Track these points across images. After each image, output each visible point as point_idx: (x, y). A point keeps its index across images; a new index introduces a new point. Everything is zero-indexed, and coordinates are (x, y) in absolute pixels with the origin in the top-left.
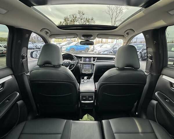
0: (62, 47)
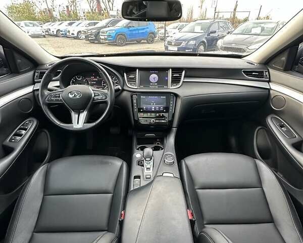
0: (99, 32)
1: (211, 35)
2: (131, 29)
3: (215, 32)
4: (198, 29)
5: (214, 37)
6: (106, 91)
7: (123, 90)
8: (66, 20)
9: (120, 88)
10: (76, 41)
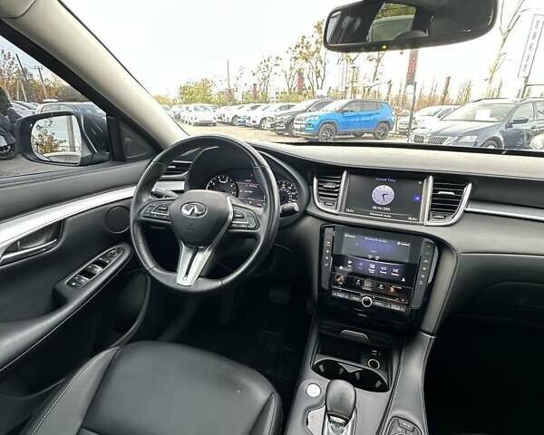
0: (293, 119)
1: (515, 126)
2: (346, 114)
3: (525, 121)
4: (484, 114)
5: (521, 131)
6: (260, 211)
7: (305, 214)
8: (249, 103)
9: (297, 209)
10: (257, 131)
